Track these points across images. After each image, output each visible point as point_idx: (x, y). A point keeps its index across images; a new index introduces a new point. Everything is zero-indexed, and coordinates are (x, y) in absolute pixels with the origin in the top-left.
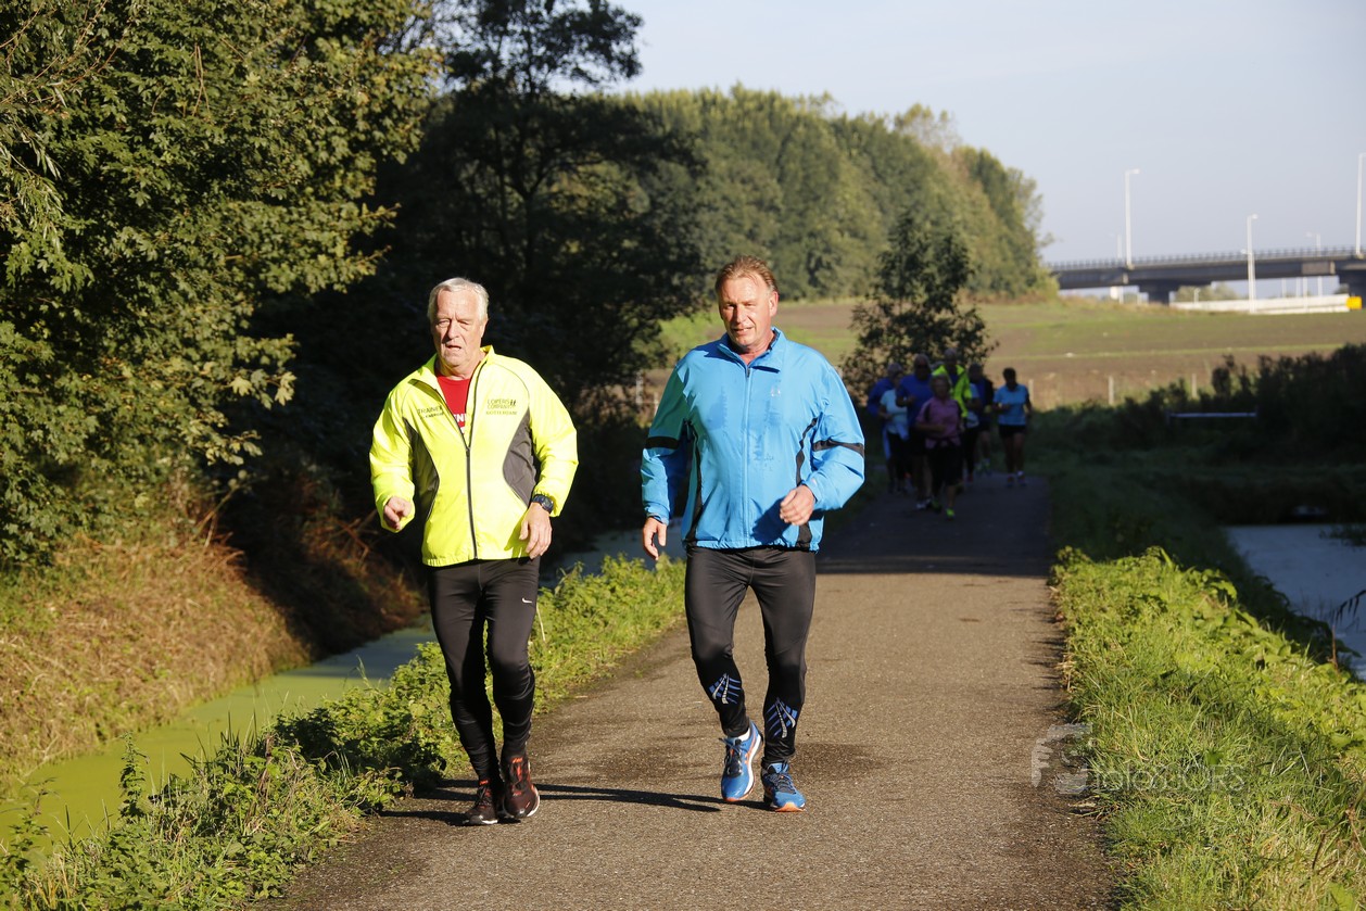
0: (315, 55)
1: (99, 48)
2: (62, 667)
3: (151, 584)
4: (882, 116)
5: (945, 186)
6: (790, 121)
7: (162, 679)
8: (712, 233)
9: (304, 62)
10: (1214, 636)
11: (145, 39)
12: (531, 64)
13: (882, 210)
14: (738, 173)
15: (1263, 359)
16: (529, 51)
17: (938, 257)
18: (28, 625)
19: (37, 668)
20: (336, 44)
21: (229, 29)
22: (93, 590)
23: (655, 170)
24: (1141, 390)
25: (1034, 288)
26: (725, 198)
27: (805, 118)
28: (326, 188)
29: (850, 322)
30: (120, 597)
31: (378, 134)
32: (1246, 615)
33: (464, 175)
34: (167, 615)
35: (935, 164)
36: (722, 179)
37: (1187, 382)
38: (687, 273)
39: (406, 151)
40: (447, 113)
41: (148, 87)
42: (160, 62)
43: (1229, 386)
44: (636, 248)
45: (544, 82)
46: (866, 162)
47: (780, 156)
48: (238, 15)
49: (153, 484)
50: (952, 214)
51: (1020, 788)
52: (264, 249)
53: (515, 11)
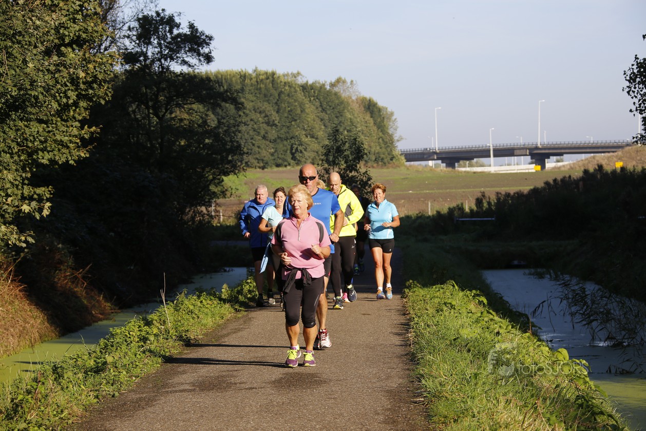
0: (60, 54)
4: (324, 82)
5: (353, 115)
6: (282, 84)
8: (246, 136)
9: (55, 58)
10: (477, 321)
12: (161, 58)
13: (324, 126)
14: (258, 108)
15: (498, 193)
16: (161, 52)
17: (351, 147)
20: (70, 50)
21: (19, 42)
23: (220, 106)
24: (445, 209)
25: (394, 161)
26: (251, 120)
27: (289, 83)
28: (66, 116)
31: (91, 91)
32: (491, 311)
33: (130, 109)
35: (348, 103)
36: (250, 111)
37: (464, 204)
38: (235, 154)
39: (104, 99)
40: (123, 80)
43: (483, 206)
44: (211, 143)
45: (168, 66)
46: (318, 104)
47: (278, 100)
48: (23, 36)
50: (356, 128)
51: (390, 392)
52: (36, 144)
53: (154, 34)
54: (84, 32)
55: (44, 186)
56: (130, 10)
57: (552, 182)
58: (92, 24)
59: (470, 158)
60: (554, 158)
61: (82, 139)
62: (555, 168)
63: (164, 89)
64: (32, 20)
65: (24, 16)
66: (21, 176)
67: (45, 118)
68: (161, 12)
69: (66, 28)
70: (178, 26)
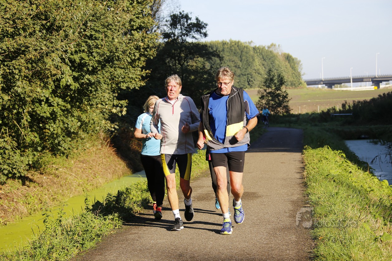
0: (131, 34)
1: (81, 34)
2: (75, 175)
3: (95, 156)
4: (264, 46)
5: (280, 62)
6: (243, 47)
7: (98, 178)
9: (129, 36)
10: (340, 166)
11: (92, 32)
12: (182, 35)
13: (265, 68)
14: (231, 60)
15: (354, 101)
16: (182, 32)
17: (277, 78)
18: (67, 166)
19: (69, 176)
20: (136, 32)
21: (111, 29)
22: (82, 158)
23: (211, 59)
24: (325, 108)
25: (301, 85)
27: (246, 46)
28: (134, 65)
29: (257, 94)
30: (88, 159)
31: (146, 53)
32: (348, 161)
34: (99, 163)
35: (277, 56)
36: (227, 61)
37: (336, 107)
39: (153, 56)
40: (163, 46)
41: (92, 43)
42: (95, 37)
43: (346, 108)
44: (207, 77)
45: (185, 39)
46: (261, 57)
47: (241, 56)
48: (113, 26)
49: (96, 133)
50: (281, 68)
51: (293, 202)
52: (120, 79)
53: (179, 23)
54: (143, 23)
55: (124, 100)
56: (167, 12)
57: (382, 95)
58: (147, 19)
59: (340, 83)
60: (385, 83)
61: (142, 76)
62: (385, 88)
63: (183, 51)
64: (116, 18)
65: (113, 16)
66: (113, 95)
67: (123, 67)
68: (182, 12)
69: (134, 21)
70: (190, 19)
